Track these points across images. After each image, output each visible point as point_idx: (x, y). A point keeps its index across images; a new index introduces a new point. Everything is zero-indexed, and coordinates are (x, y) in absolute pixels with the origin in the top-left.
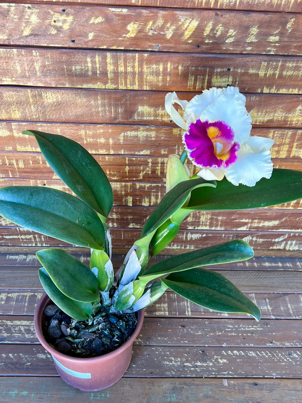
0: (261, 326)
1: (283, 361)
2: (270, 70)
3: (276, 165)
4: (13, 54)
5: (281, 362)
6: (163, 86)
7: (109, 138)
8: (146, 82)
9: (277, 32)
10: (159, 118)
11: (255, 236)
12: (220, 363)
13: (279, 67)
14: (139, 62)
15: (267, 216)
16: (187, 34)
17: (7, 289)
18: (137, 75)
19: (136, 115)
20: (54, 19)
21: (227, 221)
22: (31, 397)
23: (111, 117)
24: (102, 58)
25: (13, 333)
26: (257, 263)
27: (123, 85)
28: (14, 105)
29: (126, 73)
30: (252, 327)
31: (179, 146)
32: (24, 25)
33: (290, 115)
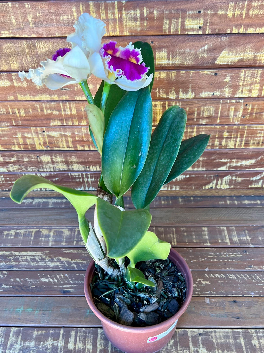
0: (241, 253)
1: (261, 282)
2: (237, 10)
3: (250, 104)
4: (9, 8)
5: (259, 283)
6: (141, 30)
8: (126, 28)
11: (234, 175)
12: (203, 284)
13: (246, 7)
14: (118, 8)
15: (244, 155)
17: (16, 227)
18: (117, 22)
21: (208, 161)
22: (35, 313)
24: (86, 7)
25: (21, 262)
26: (237, 201)
27: (106, 32)
28: (12, 56)
29: (107, 20)
30: (232, 254)
31: (159, 89)
33: (259, 54)
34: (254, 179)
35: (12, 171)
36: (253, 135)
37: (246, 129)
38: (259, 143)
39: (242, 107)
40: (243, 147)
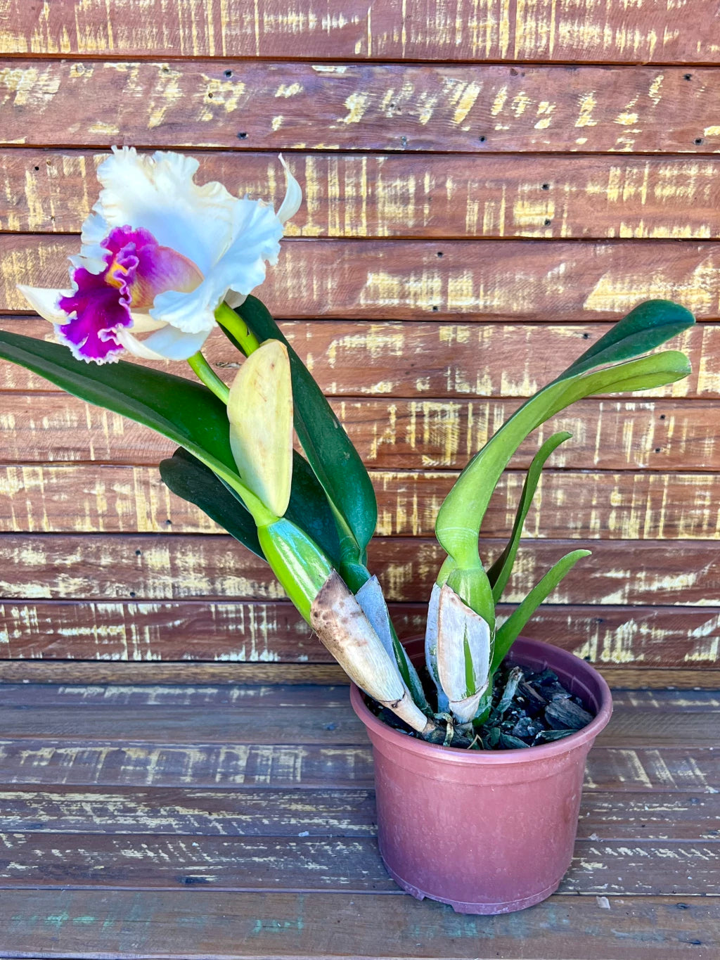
0: (683, 803)
2: (629, 185)
3: (670, 416)
6: (415, 226)
7: (307, 353)
8: (383, 218)
9: (632, 103)
10: (410, 302)
11: (643, 621)
12: (587, 869)
13: (646, 178)
14: (367, 174)
15: (666, 559)
16: (460, 114)
17: (55, 741)
18: (364, 204)
19: (362, 295)
20: (209, 90)
22: (102, 926)
23: (310, 300)
24: (297, 168)
25: (65, 815)
26: (657, 700)
27: (337, 226)
29: (342, 198)
30: (660, 806)
31: (453, 371)
32: (153, 104)
33: (683, 288)
34: (697, 633)
35: (62, 595)
36: (684, 503)
37: (666, 484)
38: (699, 526)
39: (653, 422)
40: (661, 536)
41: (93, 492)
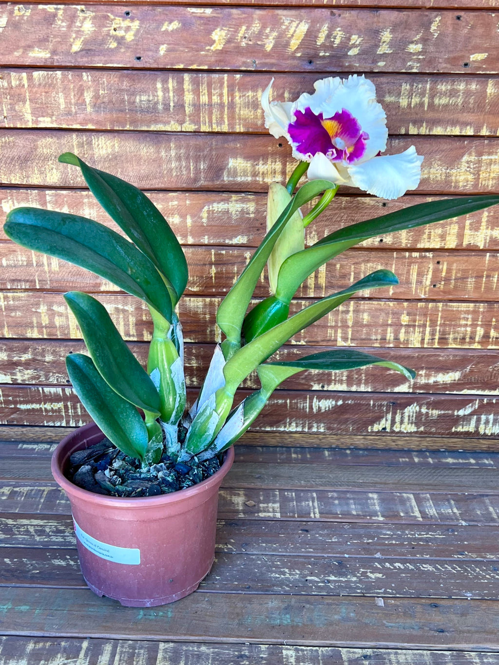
0: (442, 532)
1: (484, 577)
2: (415, 96)
3: (443, 262)
4: (57, 79)
5: (480, 579)
7: (186, 215)
8: (240, 119)
9: (418, 37)
10: (259, 179)
11: (423, 404)
12: (371, 578)
13: (428, 92)
14: (228, 87)
15: (440, 361)
16: (294, 44)
17: (13, 482)
18: (226, 109)
19: (225, 173)
20: (114, 26)
21: (375, 372)
22: (34, 613)
23: (189, 178)
24: (177, 82)
25: (16, 535)
26: (432, 458)
27: (207, 124)
28: (51, 160)
29: (210, 105)
30: (426, 534)
32: (74, 35)
33: (454, 171)
34: (461, 413)
35: (19, 381)
36: (453, 323)
37: (440, 309)
38: (464, 339)
39: (431, 266)
40: (436, 346)
41: (38, 311)
